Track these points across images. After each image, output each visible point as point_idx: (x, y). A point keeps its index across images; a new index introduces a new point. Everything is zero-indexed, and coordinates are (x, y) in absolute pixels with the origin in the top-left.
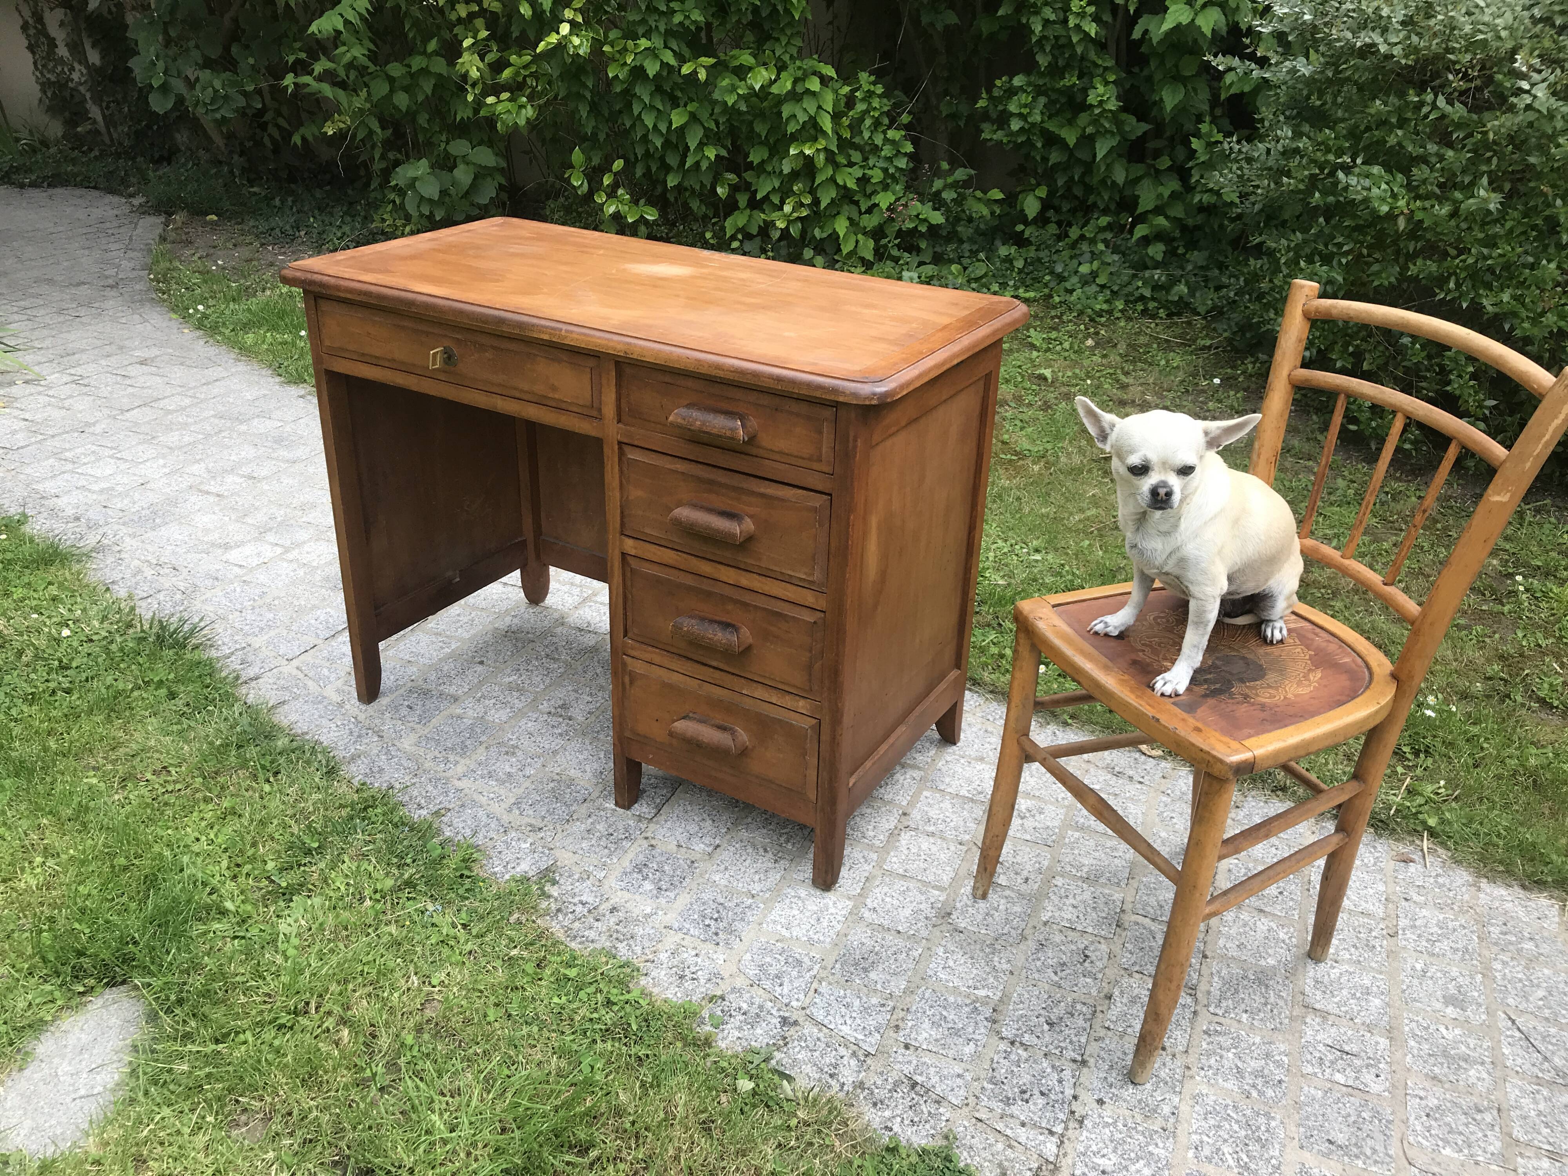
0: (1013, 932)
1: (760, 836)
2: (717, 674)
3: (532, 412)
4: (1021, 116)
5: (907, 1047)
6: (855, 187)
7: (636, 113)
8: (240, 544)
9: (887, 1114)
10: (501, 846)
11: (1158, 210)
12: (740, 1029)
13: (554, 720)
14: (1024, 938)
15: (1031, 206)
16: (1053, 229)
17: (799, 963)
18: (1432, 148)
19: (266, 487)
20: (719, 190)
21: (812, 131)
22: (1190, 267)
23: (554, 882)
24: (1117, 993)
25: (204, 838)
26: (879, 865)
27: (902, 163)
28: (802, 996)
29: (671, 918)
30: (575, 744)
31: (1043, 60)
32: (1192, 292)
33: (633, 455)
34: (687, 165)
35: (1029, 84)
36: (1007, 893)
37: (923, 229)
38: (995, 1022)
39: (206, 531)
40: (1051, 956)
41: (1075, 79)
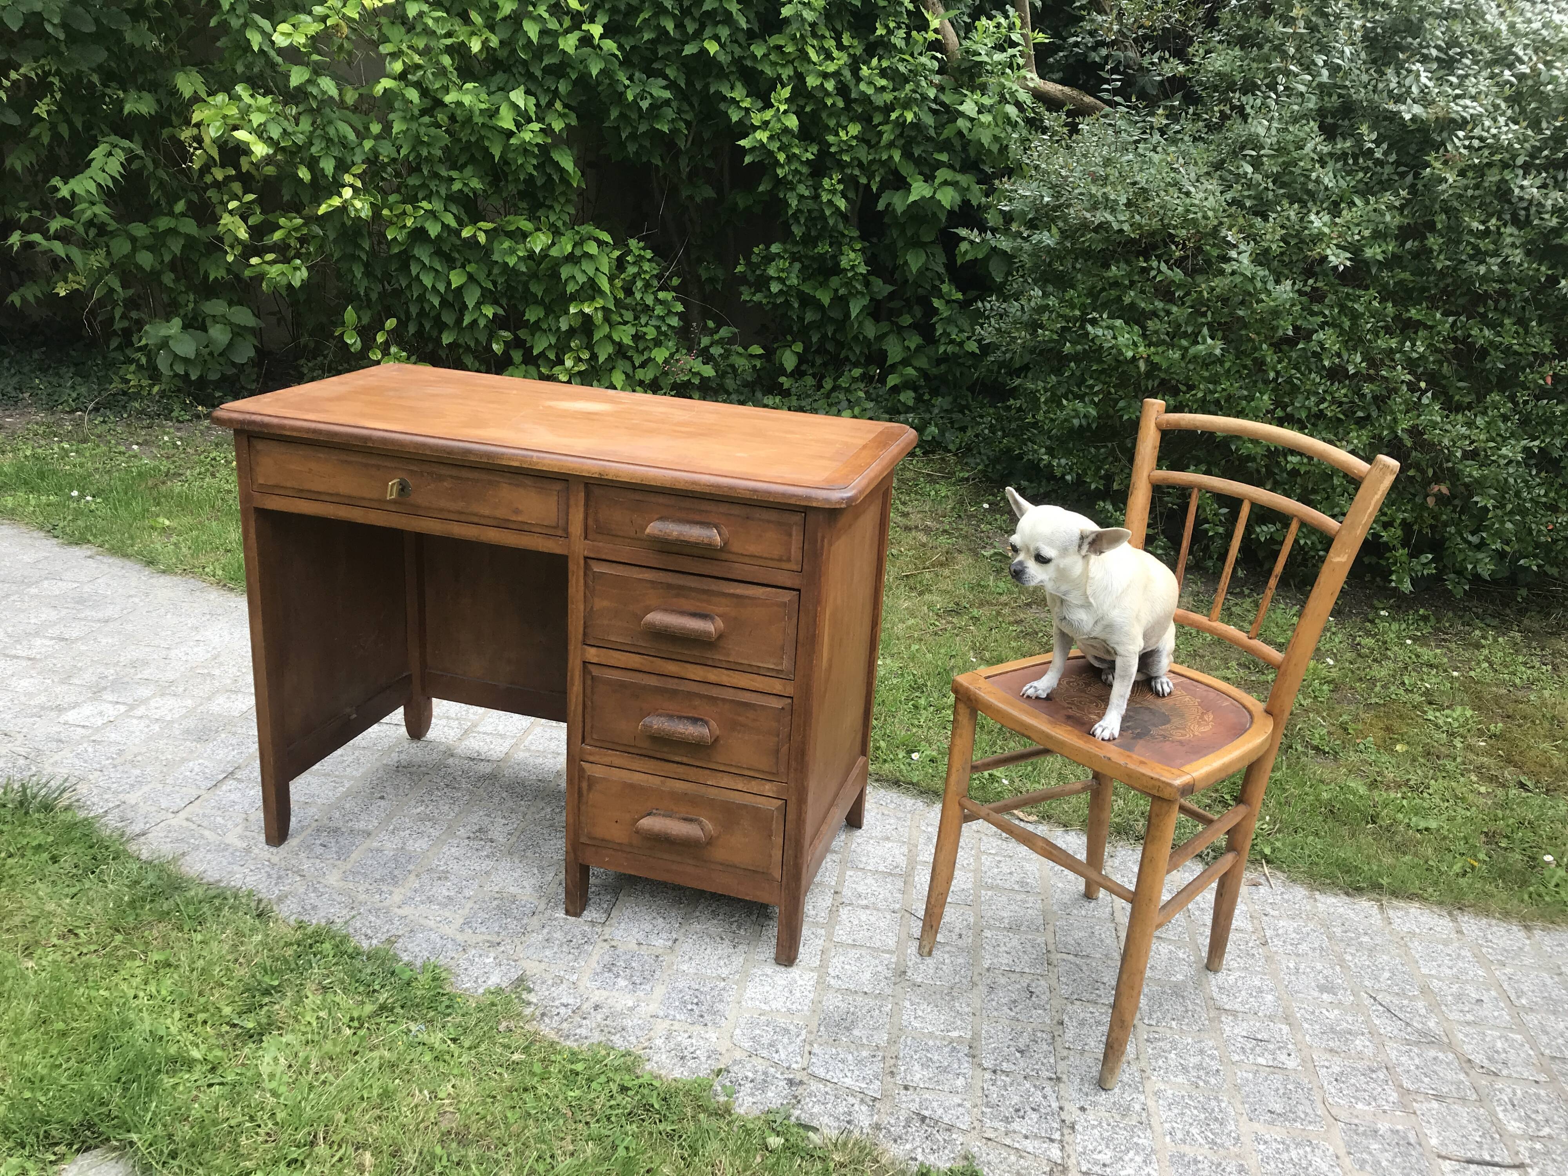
0: (964, 980)
1: (714, 927)
2: (681, 769)
3: (493, 536)
4: (779, 279)
5: (906, 1088)
6: (631, 343)
7: (414, 273)
8: (75, 705)
9: (908, 1146)
10: (464, 964)
11: (905, 362)
12: (752, 1095)
13: (476, 844)
14: (974, 984)
15: (789, 361)
16: (810, 381)
17: (787, 1031)
18: (1159, 305)
19: (83, 648)
20: (495, 347)
21: (590, 292)
22: (936, 411)
23: (530, 991)
24: (1066, 1019)
25: (141, 994)
26: (829, 937)
27: (674, 322)
28: (799, 1059)
29: (653, 1008)
30: (505, 863)
31: (798, 231)
32: (942, 432)
33: (597, 568)
34: (465, 323)
35: (785, 251)
36: (947, 948)
37: (696, 381)
38: (974, 1056)
39: (30, 695)
40: (1003, 997)
41: (827, 247)
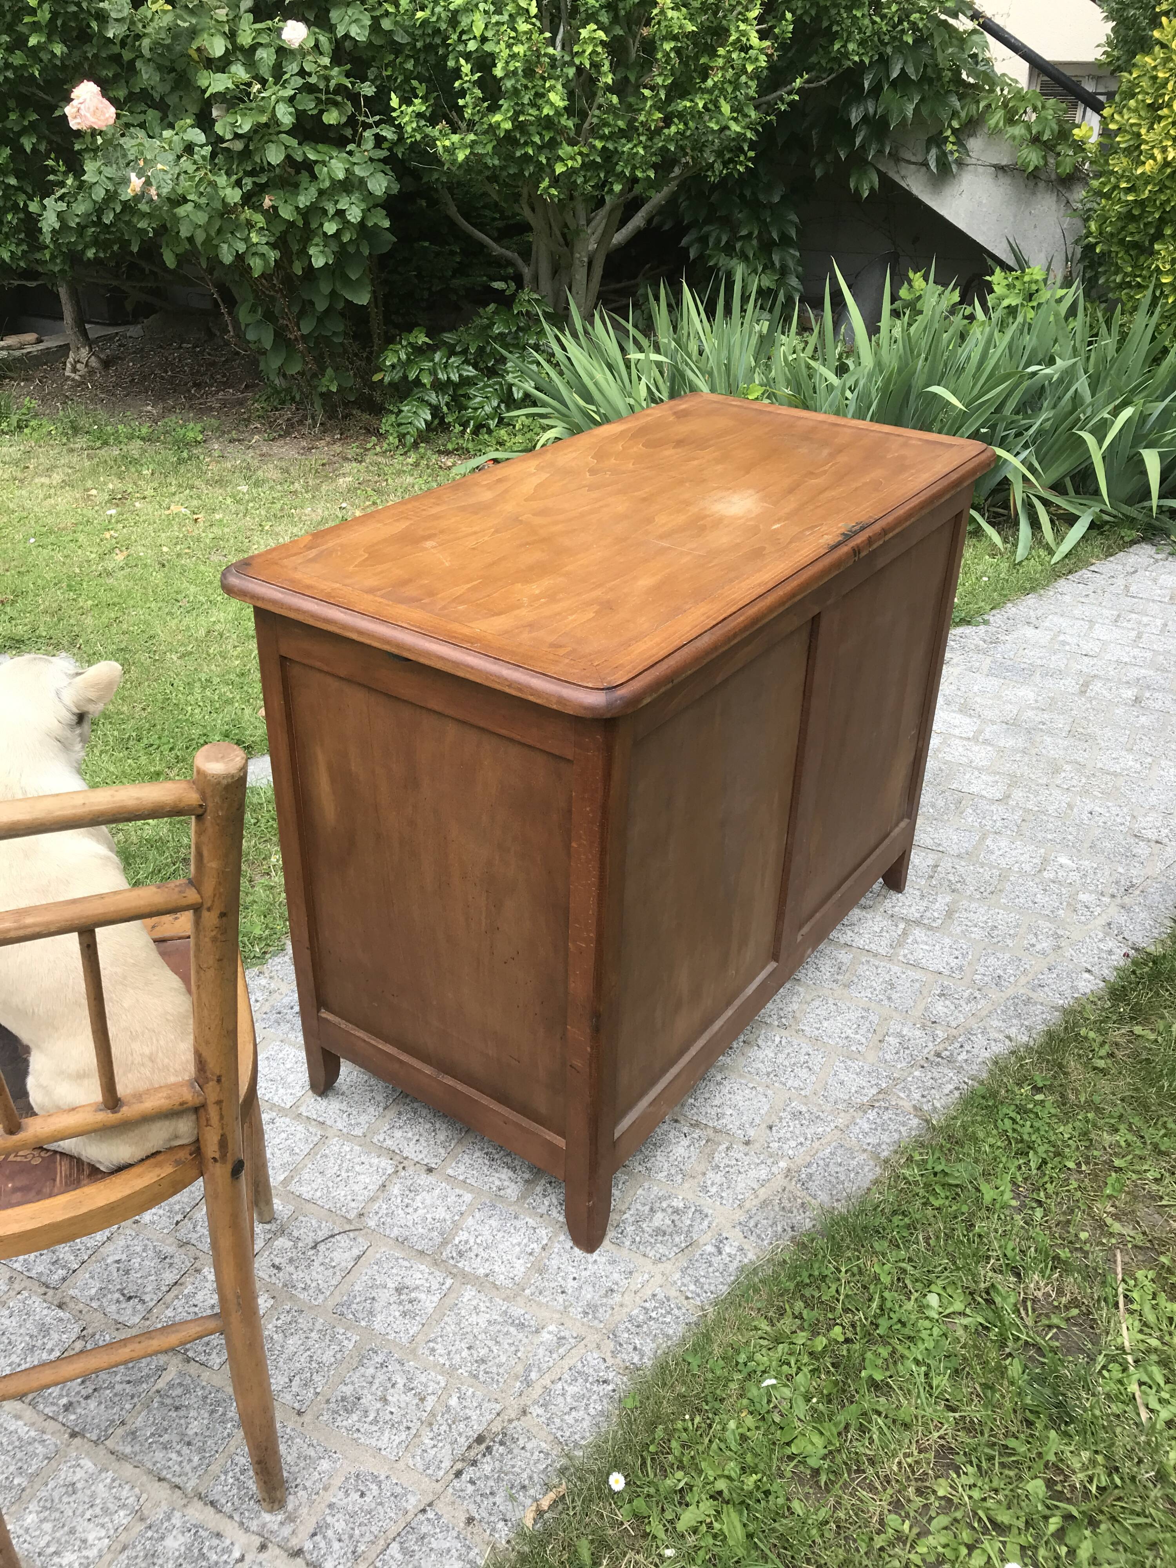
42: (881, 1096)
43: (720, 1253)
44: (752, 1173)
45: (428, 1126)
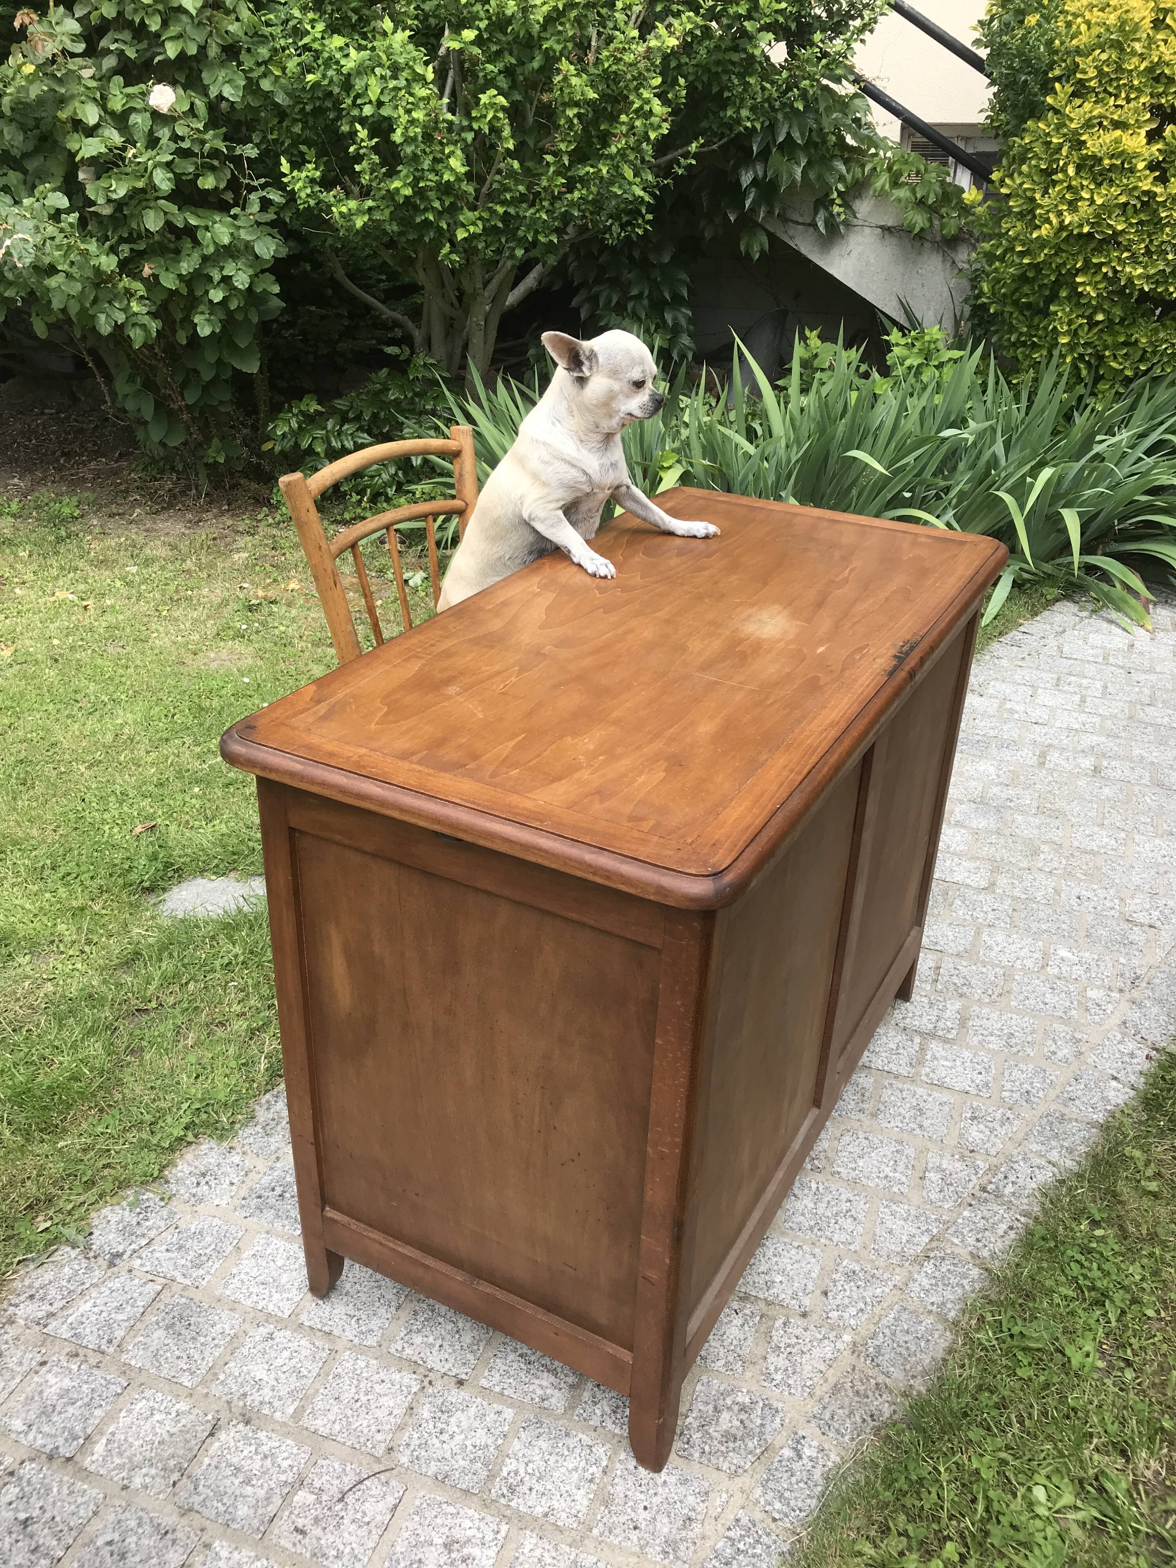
0: (197, 1499)
36: (277, 1501)
38: (50, 1458)
42: (934, 1244)
43: (800, 1457)
44: (816, 1352)
45: (450, 1326)
